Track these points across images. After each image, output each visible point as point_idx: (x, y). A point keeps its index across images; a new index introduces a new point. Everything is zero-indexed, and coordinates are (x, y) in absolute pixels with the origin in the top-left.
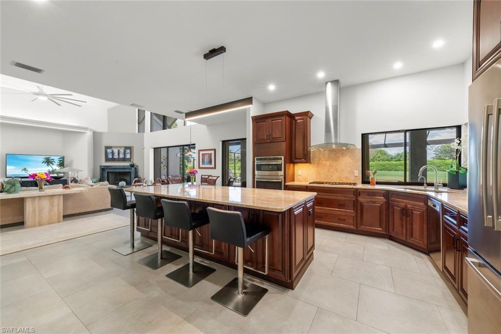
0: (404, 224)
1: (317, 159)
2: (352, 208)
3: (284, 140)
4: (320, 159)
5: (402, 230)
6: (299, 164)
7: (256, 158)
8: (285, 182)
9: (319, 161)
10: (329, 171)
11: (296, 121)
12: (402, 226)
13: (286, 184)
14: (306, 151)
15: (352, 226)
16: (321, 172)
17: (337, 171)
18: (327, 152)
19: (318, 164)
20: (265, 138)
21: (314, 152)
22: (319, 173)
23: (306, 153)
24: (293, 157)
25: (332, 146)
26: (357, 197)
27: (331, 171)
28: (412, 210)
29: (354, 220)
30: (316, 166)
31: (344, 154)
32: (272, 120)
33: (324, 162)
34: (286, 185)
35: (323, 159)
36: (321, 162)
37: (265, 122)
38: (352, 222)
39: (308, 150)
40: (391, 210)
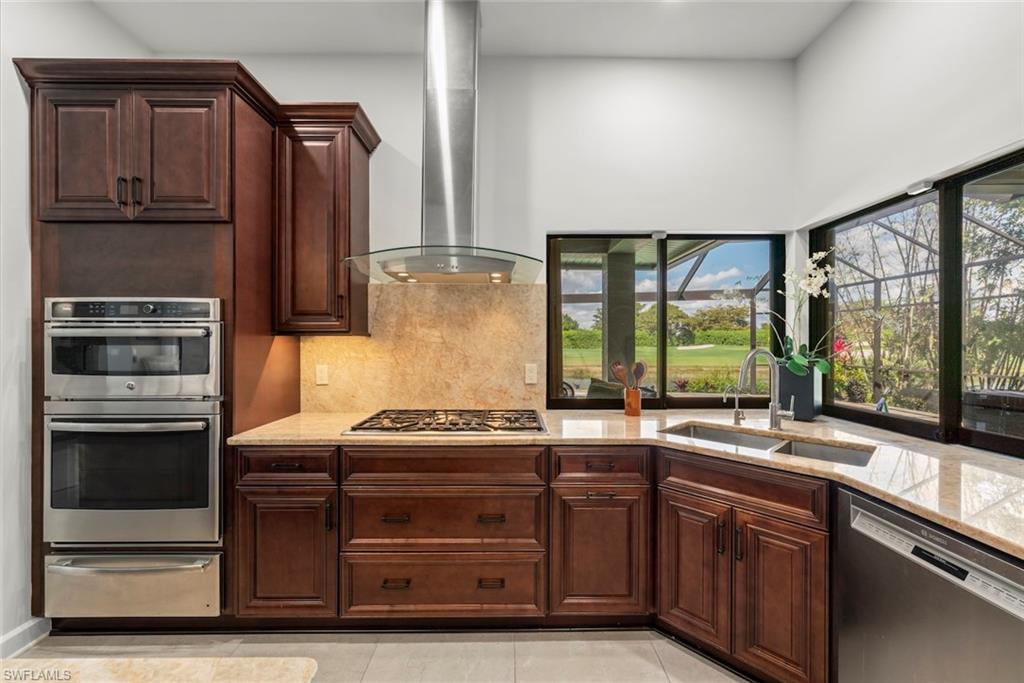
0: (723, 584)
1: (393, 319)
2: (532, 528)
3: (224, 213)
4: (404, 319)
5: (714, 605)
6: (318, 339)
7: (49, 301)
8: (227, 431)
9: (401, 325)
10: (439, 365)
11: (297, 140)
12: (715, 590)
13: (232, 441)
14: (343, 283)
15: (532, 607)
16: (409, 370)
17: (466, 364)
18: (431, 294)
19: (399, 337)
20: (113, 196)
21: (381, 288)
22: (403, 374)
23: (342, 291)
24: (286, 307)
25: (447, 264)
26: (548, 480)
27: (445, 366)
28: (756, 533)
29: (537, 577)
30: (389, 345)
31: (491, 300)
32: (153, 105)
33: (421, 332)
34: (234, 448)
35: (416, 319)
36: (408, 329)
37: (111, 104)
38: (531, 590)
39: (355, 278)
40: (664, 524)
